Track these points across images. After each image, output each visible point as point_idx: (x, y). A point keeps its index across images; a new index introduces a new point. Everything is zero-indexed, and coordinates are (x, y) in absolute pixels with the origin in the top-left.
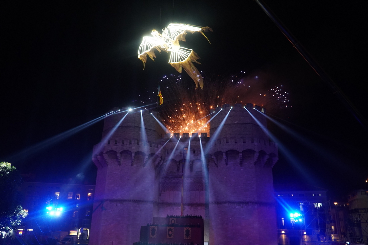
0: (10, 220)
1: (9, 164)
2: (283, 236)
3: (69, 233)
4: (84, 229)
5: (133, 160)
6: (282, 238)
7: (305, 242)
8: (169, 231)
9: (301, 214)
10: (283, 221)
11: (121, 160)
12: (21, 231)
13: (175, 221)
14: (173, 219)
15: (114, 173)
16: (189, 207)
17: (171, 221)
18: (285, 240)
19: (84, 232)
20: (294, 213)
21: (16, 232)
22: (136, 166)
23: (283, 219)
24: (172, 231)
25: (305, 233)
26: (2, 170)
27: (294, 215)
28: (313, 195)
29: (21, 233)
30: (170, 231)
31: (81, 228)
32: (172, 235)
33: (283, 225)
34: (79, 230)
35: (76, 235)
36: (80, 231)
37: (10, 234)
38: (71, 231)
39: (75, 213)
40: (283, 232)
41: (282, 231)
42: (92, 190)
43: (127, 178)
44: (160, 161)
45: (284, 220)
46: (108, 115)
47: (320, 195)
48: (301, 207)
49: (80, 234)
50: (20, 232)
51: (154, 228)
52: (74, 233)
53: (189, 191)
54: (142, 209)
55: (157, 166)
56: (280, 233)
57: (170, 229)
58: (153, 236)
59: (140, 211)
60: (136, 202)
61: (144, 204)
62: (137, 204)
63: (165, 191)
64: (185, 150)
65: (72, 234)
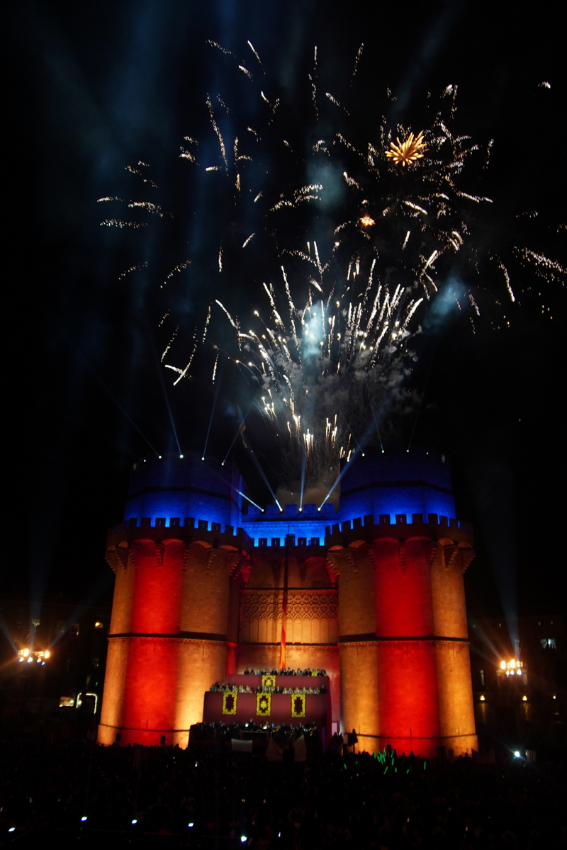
2: (483, 705)
3: (59, 701)
4: (87, 694)
5: (186, 559)
6: (481, 710)
7: (524, 714)
8: (260, 702)
9: (518, 662)
10: (483, 676)
11: (162, 559)
13: (272, 681)
14: (269, 678)
15: (150, 584)
16: (299, 653)
17: (266, 681)
18: (487, 712)
19: (87, 700)
20: (507, 661)
22: (192, 571)
23: (482, 672)
24: (267, 702)
25: (525, 698)
27: (509, 664)
28: (539, 624)
30: (264, 702)
31: (82, 692)
32: (266, 709)
33: (483, 683)
34: (79, 696)
35: (72, 705)
36: (80, 698)
38: (62, 698)
39: (69, 661)
40: (482, 698)
41: (479, 696)
42: (102, 616)
44: (240, 561)
45: (484, 673)
47: (552, 623)
48: (517, 649)
49: (79, 703)
51: (231, 695)
52: (68, 702)
53: (298, 621)
54: (205, 656)
55: (235, 572)
56: (476, 701)
57: (264, 698)
58: (229, 710)
59: (201, 662)
60: (193, 643)
61: (209, 648)
62: (195, 647)
63: (249, 622)
64: (289, 539)
65: (66, 706)
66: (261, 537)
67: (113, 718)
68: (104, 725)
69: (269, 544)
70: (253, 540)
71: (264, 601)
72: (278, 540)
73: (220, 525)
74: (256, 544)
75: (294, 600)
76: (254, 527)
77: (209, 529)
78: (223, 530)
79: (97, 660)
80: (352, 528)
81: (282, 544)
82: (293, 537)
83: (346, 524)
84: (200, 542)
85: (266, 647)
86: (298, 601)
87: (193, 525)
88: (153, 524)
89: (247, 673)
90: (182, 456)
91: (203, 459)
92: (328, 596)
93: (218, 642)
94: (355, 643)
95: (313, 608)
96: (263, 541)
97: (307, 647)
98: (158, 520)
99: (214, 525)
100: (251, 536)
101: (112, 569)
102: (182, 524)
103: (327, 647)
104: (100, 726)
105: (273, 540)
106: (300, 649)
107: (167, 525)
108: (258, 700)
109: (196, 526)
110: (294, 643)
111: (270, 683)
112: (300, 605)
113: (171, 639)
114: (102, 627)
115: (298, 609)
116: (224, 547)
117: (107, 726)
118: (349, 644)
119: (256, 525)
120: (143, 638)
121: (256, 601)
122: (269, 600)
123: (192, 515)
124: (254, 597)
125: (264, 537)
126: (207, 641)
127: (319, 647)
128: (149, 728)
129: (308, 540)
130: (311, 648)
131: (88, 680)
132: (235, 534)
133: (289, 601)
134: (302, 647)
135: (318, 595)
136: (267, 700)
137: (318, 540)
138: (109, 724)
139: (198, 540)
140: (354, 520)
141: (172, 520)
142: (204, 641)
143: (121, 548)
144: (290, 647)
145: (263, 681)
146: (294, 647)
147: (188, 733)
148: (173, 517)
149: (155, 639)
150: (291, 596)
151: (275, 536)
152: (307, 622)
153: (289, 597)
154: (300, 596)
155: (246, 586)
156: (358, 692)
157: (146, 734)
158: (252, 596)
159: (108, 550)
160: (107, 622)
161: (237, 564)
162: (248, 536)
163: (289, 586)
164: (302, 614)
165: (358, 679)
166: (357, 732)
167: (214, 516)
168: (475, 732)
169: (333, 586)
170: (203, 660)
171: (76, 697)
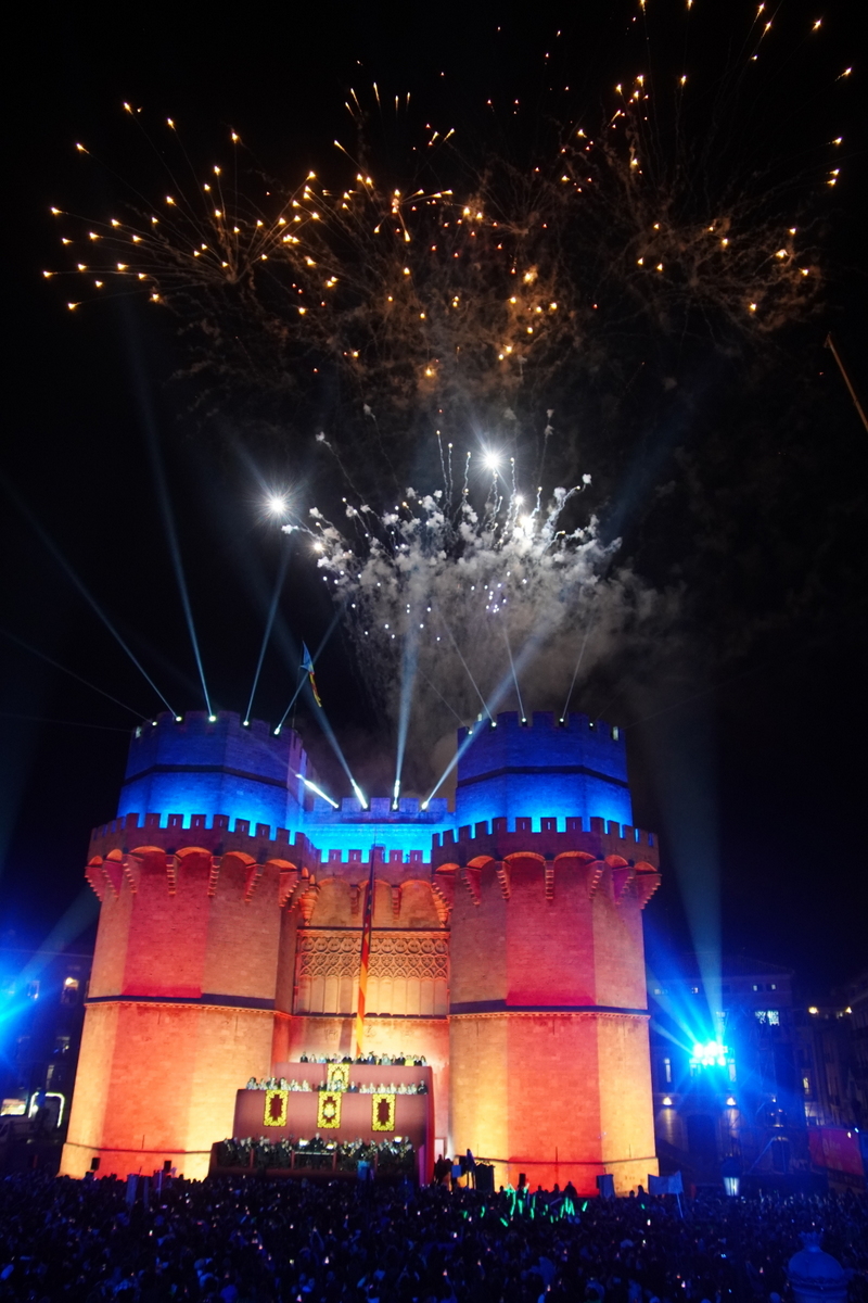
2: (668, 1115)
4: (48, 1094)
5: (214, 880)
6: (666, 1122)
7: (729, 1128)
8: (324, 1105)
9: (726, 1047)
10: (668, 1068)
11: (176, 879)
13: (343, 1073)
14: (338, 1069)
15: (155, 917)
16: (387, 1029)
17: (333, 1074)
18: (675, 1124)
19: (48, 1105)
20: (705, 1045)
22: (223, 898)
23: (668, 1061)
24: (335, 1106)
25: (731, 1102)
27: (706, 1049)
30: (330, 1106)
31: (39, 1091)
32: (333, 1117)
33: (669, 1079)
34: (33, 1097)
35: (22, 1113)
36: (36, 1100)
38: (6, 1102)
40: (667, 1101)
41: (662, 1099)
42: (77, 968)
43: (194, 936)
44: (298, 884)
45: (671, 1064)
46: (141, 732)
47: (774, 987)
48: (721, 1026)
49: (34, 1109)
51: (278, 1095)
52: (15, 1108)
53: (386, 980)
54: (240, 1034)
55: (290, 901)
56: (658, 1107)
57: (330, 1100)
58: (275, 1119)
59: (233, 1042)
60: (221, 1013)
61: (245, 1020)
62: (223, 1018)
63: (311, 980)
64: (376, 852)
65: (13, 1113)
66: (332, 848)
67: (88, 1132)
68: (72, 1144)
69: (345, 858)
70: (319, 852)
71: (335, 948)
72: (359, 852)
73: (268, 827)
74: (325, 859)
75: (380, 947)
76: (322, 832)
77: (252, 833)
78: (273, 836)
79: (67, 1039)
80: (473, 836)
81: (365, 859)
82: (381, 849)
83: (465, 830)
84: (236, 853)
85: (336, 1019)
86: (388, 949)
87: (227, 826)
88: (164, 824)
89: (305, 1060)
90: (212, 719)
91: (246, 723)
92: (434, 941)
93: (261, 1011)
94: (473, 1015)
95: (410, 960)
96: (335, 853)
97: (399, 1020)
98: (171, 817)
99: (259, 826)
100: (317, 846)
101: (95, 893)
102: (209, 824)
103: (431, 1021)
104: (65, 1146)
105: (352, 852)
106: (389, 1024)
107: (186, 825)
108: (321, 1103)
109: (232, 828)
110: (378, 1014)
111: (341, 1077)
112: (389, 955)
113: (187, 1006)
114: (76, 986)
115: (387, 961)
116: (273, 862)
117: (78, 1146)
118: (464, 1016)
119: (326, 829)
120: (142, 1004)
121: (321, 948)
122: (342, 946)
123: (225, 811)
124: (319, 940)
125: (337, 848)
126: (244, 1010)
127: (418, 1020)
128: (145, 1149)
129: (404, 854)
130: (406, 1022)
131: (50, 1071)
132: (292, 842)
133: (373, 949)
134: (392, 1020)
135: (419, 940)
136: (334, 1103)
137: (420, 853)
138: (81, 1143)
139: (235, 850)
140: (477, 825)
141: (194, 818)
142: (238, 1009)
143: (111, 860)
144: (373, 1019)
145: (330, 1074)
146: (380, 1020)
147: (208, 1156)
148: (196, 813)
149: (161, 1005)
150: (377, 941)
151: (354, 847)
152: (401, 982)
153: (373, 942)
154: (390, 941)
155: (307, 924)
156: (477, 1091)
157: (141, 1158)
158: (315, 939)
159: (91, 863)
160: (84, 977)
161: (294, 889)
162: (312, 846)
163: (373, 925)
164: (393, 969)
165: (478, 1071)
166: (474, 1155)
167: (260, 813)
168: (654, 1154)
169: (443, 926)
170: (236, 1039)
171: (30, 1099)
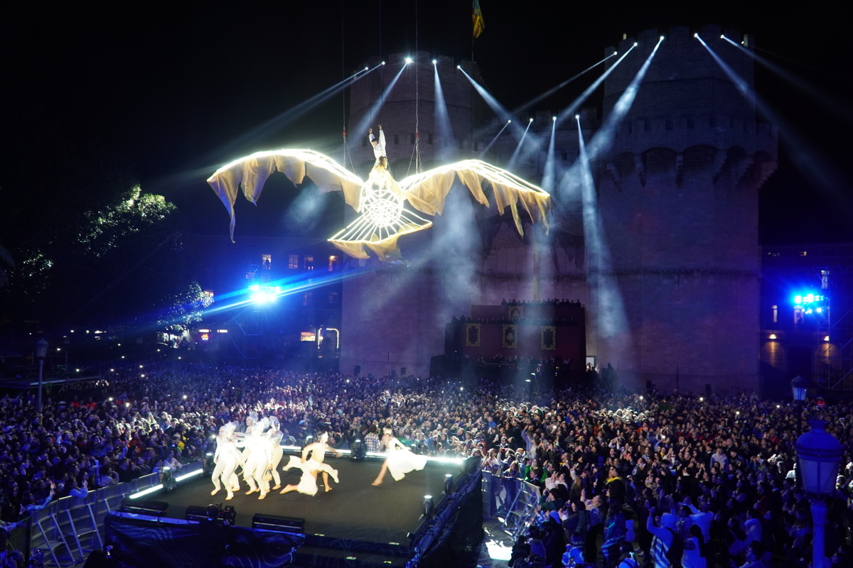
0: (179, 312)
1: (161, 198)
2: (773, 345)
3: (299, 336)
4: (328, 329)
6: (770, 349)
7: (825, 357)
8: (507, 335)
9: (822, 297)
10: (775, 312)
12: (205, 333)
13: (520, 313)
14: (517, 310)
17: (513, 313)
18: (777, 352)
19: (328, 335)
20: (804, 295)
21: (197, 336)
23: (775, 307)
25: (827, 339)
26: (150, 212)
27: (805, 298)
29: (205, 338)
30: (511, 335)
31: (322, 327)
32: (514, 342)
33: (775, 320)
34: (319, 331)
35: (314, 340)
36: (321, 333)
37: (184, 339)
38: (303, 334)
40: (773, 336)
41: (769, 334)
45: (778, 309)
46: (358, 76)
48: (825, 280)
49: (321, 338)
50: (204, 336)
51: (474, 327)
52: (308, 337)
54: (447, 287)
57: (511, 331)
58: (473, 342)
59: (442, 293)
60: (433, 273)
61: (450, 278)
62: (435, 277)
63: (495, 249)
64: (541, 153)
65: (307, 340)
103: (584, 276)
106: (554, 279)
108: (504, 332)
111: (518, 315)
114: (337, 260)
120: (379, 269)
127: (575, 276)
128: (389, 361)
136: (514, 333)
144: (542, 276)
145: (510, 312)
146: (547, 276)
147: (428, 366)
157: (388, 366)
170: (445, 291)
171: (317, 332)
